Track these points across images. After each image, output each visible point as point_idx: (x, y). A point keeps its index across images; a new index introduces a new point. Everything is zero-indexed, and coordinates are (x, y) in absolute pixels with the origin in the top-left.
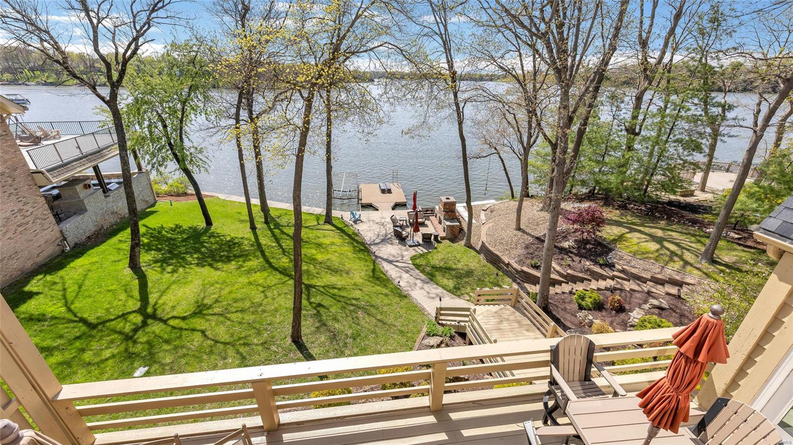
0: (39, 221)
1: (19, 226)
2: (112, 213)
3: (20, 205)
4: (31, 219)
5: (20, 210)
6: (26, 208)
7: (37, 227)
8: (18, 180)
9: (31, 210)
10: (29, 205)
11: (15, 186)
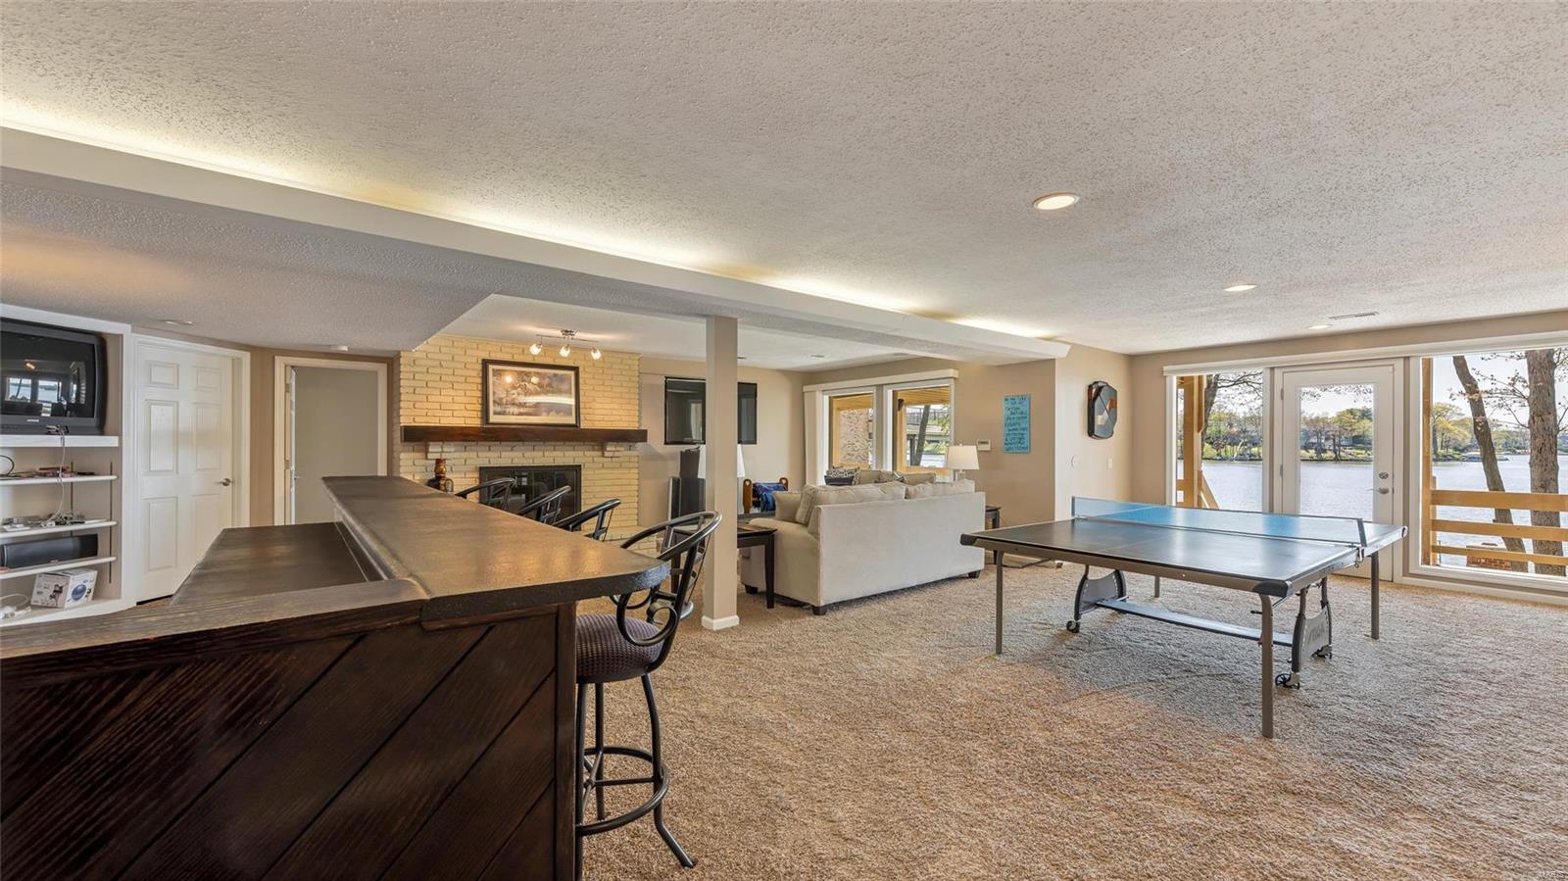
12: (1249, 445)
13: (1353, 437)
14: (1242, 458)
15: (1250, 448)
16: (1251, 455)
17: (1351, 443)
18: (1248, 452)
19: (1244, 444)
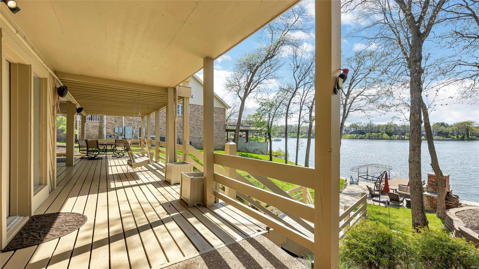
0: (221, 138)
1: (216, 137)
2: (245, 149)
3: (218, 132)
4: (219, 137)
5: (218, 133)
6: (219, 133)
7: (220, 139)
8: (221, 125)
9: (220, 134)
10: (221, 133)
11: (220, 127)
12: (401, 135)
13: (438, 132)
14: (398, 139)
15: (401, 136)
16: (402, 138)
17: (438, 134)
18: (401, 137)
19: (400, 134)
